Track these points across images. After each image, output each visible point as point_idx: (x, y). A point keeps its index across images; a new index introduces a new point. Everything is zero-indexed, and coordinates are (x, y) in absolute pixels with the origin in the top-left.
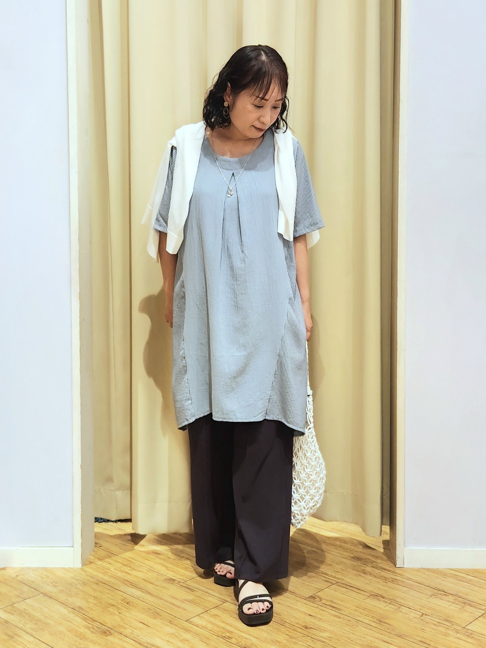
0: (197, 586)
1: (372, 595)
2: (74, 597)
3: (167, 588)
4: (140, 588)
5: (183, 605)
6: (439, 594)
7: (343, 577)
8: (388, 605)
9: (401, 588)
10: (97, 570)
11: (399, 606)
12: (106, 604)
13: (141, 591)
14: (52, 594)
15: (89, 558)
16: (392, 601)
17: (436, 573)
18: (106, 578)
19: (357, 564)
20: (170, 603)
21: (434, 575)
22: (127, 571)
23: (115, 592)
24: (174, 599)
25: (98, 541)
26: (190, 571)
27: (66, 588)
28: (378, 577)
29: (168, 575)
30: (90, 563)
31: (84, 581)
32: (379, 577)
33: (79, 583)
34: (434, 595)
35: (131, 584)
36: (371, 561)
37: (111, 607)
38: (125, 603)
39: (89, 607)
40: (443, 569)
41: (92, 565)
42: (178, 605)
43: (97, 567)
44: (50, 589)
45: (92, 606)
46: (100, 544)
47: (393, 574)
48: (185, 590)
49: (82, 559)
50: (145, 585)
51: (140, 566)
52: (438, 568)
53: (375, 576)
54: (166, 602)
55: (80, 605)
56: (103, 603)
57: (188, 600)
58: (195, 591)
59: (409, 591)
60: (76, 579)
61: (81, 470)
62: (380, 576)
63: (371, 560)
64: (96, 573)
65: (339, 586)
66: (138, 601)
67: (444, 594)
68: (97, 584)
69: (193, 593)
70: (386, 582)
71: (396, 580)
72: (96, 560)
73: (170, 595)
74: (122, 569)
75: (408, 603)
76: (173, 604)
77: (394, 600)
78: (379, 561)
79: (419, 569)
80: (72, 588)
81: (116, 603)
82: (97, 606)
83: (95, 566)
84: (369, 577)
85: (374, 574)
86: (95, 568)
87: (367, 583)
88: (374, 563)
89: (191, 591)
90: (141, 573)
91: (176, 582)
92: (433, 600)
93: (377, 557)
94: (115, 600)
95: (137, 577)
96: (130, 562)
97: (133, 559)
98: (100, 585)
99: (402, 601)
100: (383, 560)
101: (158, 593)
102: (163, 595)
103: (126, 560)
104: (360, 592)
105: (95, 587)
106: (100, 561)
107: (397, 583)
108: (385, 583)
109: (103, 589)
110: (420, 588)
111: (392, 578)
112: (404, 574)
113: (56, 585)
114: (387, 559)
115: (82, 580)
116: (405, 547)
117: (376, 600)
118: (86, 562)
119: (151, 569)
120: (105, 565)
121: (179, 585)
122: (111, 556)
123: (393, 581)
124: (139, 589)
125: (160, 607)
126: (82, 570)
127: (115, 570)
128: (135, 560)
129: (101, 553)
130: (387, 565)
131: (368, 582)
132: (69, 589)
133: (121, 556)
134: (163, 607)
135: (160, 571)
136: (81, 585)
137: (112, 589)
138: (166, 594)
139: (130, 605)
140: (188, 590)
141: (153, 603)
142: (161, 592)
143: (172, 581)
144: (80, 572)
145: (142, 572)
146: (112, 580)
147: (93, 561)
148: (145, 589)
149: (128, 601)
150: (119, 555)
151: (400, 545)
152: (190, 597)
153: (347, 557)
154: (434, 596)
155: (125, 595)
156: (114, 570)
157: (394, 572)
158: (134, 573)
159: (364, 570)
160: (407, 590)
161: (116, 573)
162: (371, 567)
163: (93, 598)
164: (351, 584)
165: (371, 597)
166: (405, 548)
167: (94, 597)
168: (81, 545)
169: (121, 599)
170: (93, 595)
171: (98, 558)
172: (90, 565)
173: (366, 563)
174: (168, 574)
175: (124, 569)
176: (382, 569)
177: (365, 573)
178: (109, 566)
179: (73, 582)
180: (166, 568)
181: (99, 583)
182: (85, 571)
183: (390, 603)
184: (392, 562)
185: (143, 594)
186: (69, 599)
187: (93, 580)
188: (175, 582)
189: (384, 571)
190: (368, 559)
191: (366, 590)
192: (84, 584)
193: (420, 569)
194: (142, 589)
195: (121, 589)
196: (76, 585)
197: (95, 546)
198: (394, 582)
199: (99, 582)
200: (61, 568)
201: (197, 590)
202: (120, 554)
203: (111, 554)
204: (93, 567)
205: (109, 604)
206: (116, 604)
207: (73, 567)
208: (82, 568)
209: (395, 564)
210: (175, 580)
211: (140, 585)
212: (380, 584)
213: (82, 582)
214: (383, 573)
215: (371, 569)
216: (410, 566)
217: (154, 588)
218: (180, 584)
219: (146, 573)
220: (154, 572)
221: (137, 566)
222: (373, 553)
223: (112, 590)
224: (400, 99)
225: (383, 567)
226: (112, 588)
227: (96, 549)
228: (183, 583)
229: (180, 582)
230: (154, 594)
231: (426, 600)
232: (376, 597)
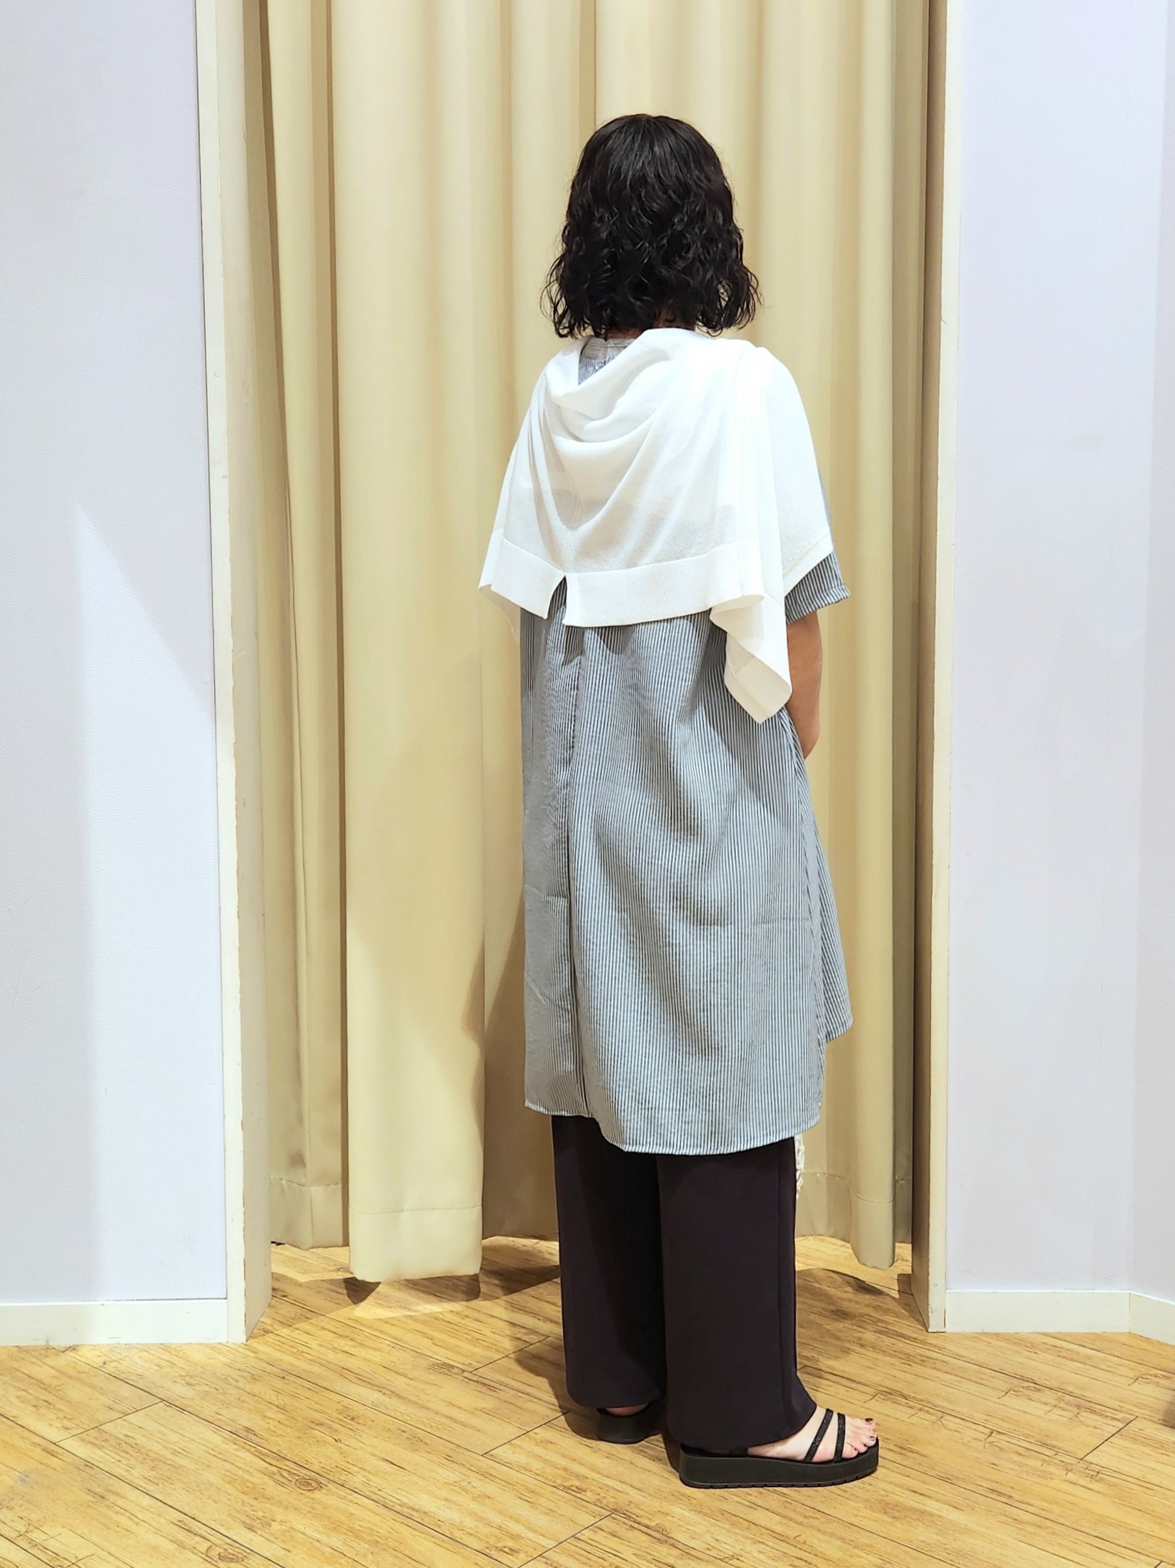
0: (502, 1379)
1: (881, 1392)
2: (235, 1407)
3: (436, 1385)
4: (377, 1384)
5: (475, 1421)
6: (1023, 1387)
7: (815, 1356)
8: (917, 1413)
9: (942, 1375)
10: (279, 1348)
11: (940, 1414)
12: (305, 1422)
13: (381, 1392)
14: (184, 1401)
15: (263, 1322)
16: (924, 1405)
17: (1015, 1343)
18: (302, 1365)
19: (844, 1327)
20: (447, 1417)
21: (1010, 1347)
22: (346, 1349)
23: (324, 1396)
24: (454, 1407)
25: (277, 1285)
26: (484, 1346)
27: (216, 1389)
28: (890, 1354)
29: (436, 1357)
30: (264, 1333)
31: (255, 1373)
32: (892, 1352)
33: (243, 1377)
34: (1014, 1391)
35: (358, 1378)
36: (875, 1320)
37: (317, 1428)
38: (345, 1418)
39: (269, 1429)
40: (1028, 1334)
41: (269, 1337)
42: (463, 1420)
43: (279, 1341)
44: (178, 1391)
45: (275, 1426)
46: (282, 1291)
47: (921, 1346)
48: (476, 1388)
49: (245, 1325)
50: (388, 1380)
51: (373, 1337)
52: (1017, 1332)
53: (884, 1351)
54: (437, 1414)
55: (248, 1425)
56: (299, 1419)
57: (484, 1410)
58: (499, 1389)
59: (960, 1382)
60: (235, 1369)
61: (241, 1132)
62: (895, 1351)
63: (875, 1318)
64: (278, 1355)
65: (810, 1374)
66: (375, 1414)
67: (1034, 1388)
68: (283, 1378)
69: (494, 1394)
70: (909, 1365)
71: (930, 1360)
72: (277, 1326)
73: (443, 1400)
74: (336, 1345)
75: (957, 1409)
76: (451, 1418)
77: (929, 1402)
78: (889, 1319)
79: (977, 1335)
80: (228, 1389)
81: (328, 1419)
82: (287, 1426)
83: (274, 1339)
84: (870, 1354)
85: (882, 1347)
86: (275, 1344)
87: (868, 1367)
88: (879, 1324)
89: (490, 1389)
90: (376, 1353)
91: (456, 1370)
92: (1011, 1401)
93: (887, 1311)
94: (323, 1412)
95: (369, 1361)
96: (354, 1330)
97: (357, 1321)
98: (288, 1379)
99: (946, 1404)
100: (897, 1317)
101: (418, 1396)
102: (428, 1401)
103: (343, 1324)
104: (854, 1385)
105: (280, 1384)
106: (284, 1328)
107: (933, 1366)
108: (908, 1367)
109: (296, 1388)
110: (983, 1376)
111: (922, 1355)
112: (946, 1346)
113: (194, 1382)
114: (907, 1314)
115: (248, 1369)
116: (947, 1289)
117: (889, 1402)
118: (255, 1331)
119: (398, 1344)
120: (296, 1334)
121: (462, 1378)
122: (307, 1316)
123: (924, 1361)
124: (376, 1388)
125: (425, 1426)
126: (247, 1347)
127: (321, 1348)
128: (362, 1325)
129: (286, 1310)
130: (908, 1327)
131: (871, 1366)
132: (221, 1391)
133: (331, 1317)
134: (431, 1427)
135: (419, 1348)
136: (248, 1382)
137: (316, 1388)
138: (436, 1397)
139: (358, 1423)
140: (484, 1389)
141: (408, 1418)
142: (425, 1394)
143: (445, 1368)
144: (241, 1352)
145: (379, 1350)
146: (316, 1369)
147: (270, 1328)
148: (388, 1387)
149: (352, 1414)
150: (327, 1315)
151: (936, 1284)
152: (488, 1403)
153: (822, 1311)
154: (1014, 1393)
155: (346, 1402)
156: (319, 1347)
157: (924, 1342)
158: (363, 1352)
159: (860, 1339)
160: (956, 1381)
161: (323, 1354)
162: (875, 1332)
163: (276, 1409)
164: (834, 1368)
165: (879, 1396)
166: (947, 1291)
167: (277, 1407)
168: (245, 1295)
169: (336, 1409)
170: (276, 1403)
171: (279, 1321)
172: (265, 1337)
173: (863, 1324)
174: (436, 1354)
175: (339, 1344)
176: (897, 1336)
177: (862, 1346)
178: (305, 1338)
179: (228, 1376)
180: (431, 1341)
181: (287, 1375)
182: (254, 1350)
183: (921, 1410)
184: (918, 1320)
185: (385, 1399)
186: (223, 1412)
187: (275, 1370)
188: (452, 1371)
189: (902, 1339)
190: (868, 1315)
191: (867, 1383)
192: (255, 1378)
193: (979, 1334)
194: (382, 1388)
195: (338, 1389)
196: (237, 1381)
197: (273, 1296)
198: (925, 1364)
199: (285, 1375)
200: (201, 1344)
201: (502, 1387)
202: (326, 1313)
203: (308, 1312)
204: (271, 1340)
205: (312, 1422)
206: (329, 1422)
207: (228, 1342)
208: (247, 1343)
209: (925, 1326)
210: (453, 1367)
211: (377, 1378)
212: (896, 1369)
213: (248, 1374)
214: (900, 1345)
215: (874, 1337)
216: (958, 1329)
217: (408, 1385)
218: (466, 1374)
219: (387, 1354)
220: (405, 1351)
221: (366, 1337)
222: (877, 1301)
223: (316, 1390)
224: (941, 316)
225: (899, 1331)
226: (315, 1386)
227: (273, 1303)
228: (471, 1372)
229: (464, 1371)
230: (410, 1397)
231: (997, 1401)
232: (889, 1396)
